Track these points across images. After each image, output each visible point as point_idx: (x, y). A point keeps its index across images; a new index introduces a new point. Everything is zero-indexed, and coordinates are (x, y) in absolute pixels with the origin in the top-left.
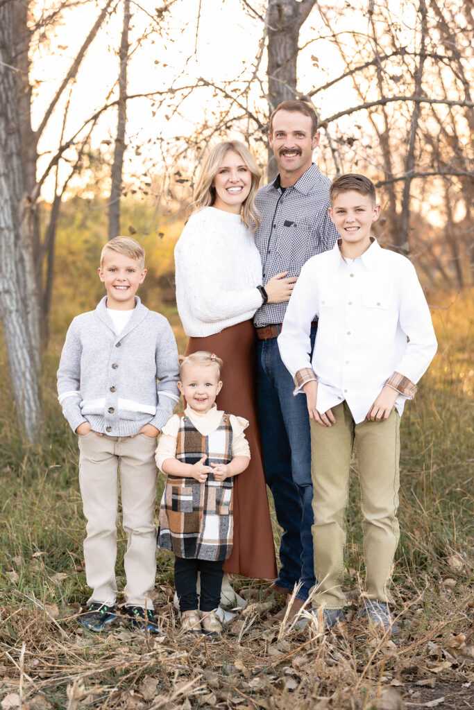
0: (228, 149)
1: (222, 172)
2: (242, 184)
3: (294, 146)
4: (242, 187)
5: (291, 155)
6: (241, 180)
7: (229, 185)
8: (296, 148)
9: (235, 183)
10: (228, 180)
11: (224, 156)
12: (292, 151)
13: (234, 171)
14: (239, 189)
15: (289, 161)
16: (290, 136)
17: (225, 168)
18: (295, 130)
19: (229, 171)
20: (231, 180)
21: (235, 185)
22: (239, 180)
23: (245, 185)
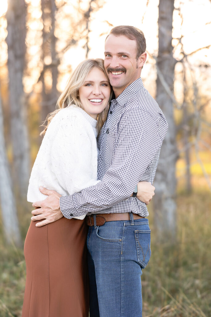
0: (93, 66)
1: (87, 85)
2: (102, 97)
3: (118, 65)
4: (102, 99)
5: (116, 73)
6: (102, 93)
7: (92, 96)
8: (121, 67)
9: (97, 96)
10: (92, 93)
11: (89, 72)
12: (117, 70)
13: (97, 85)
14: (100, 101)
15: (115, 78)
16: (115, 57)
17: (90, 82)
18: (119, 52)
19: (92, 85)
20: (94, 93)
21: (97, 97)
22: (101, 93)
23: (105, 97)
